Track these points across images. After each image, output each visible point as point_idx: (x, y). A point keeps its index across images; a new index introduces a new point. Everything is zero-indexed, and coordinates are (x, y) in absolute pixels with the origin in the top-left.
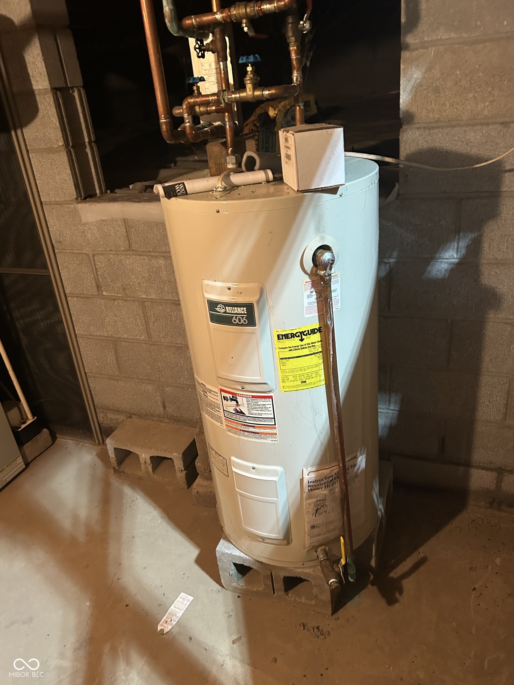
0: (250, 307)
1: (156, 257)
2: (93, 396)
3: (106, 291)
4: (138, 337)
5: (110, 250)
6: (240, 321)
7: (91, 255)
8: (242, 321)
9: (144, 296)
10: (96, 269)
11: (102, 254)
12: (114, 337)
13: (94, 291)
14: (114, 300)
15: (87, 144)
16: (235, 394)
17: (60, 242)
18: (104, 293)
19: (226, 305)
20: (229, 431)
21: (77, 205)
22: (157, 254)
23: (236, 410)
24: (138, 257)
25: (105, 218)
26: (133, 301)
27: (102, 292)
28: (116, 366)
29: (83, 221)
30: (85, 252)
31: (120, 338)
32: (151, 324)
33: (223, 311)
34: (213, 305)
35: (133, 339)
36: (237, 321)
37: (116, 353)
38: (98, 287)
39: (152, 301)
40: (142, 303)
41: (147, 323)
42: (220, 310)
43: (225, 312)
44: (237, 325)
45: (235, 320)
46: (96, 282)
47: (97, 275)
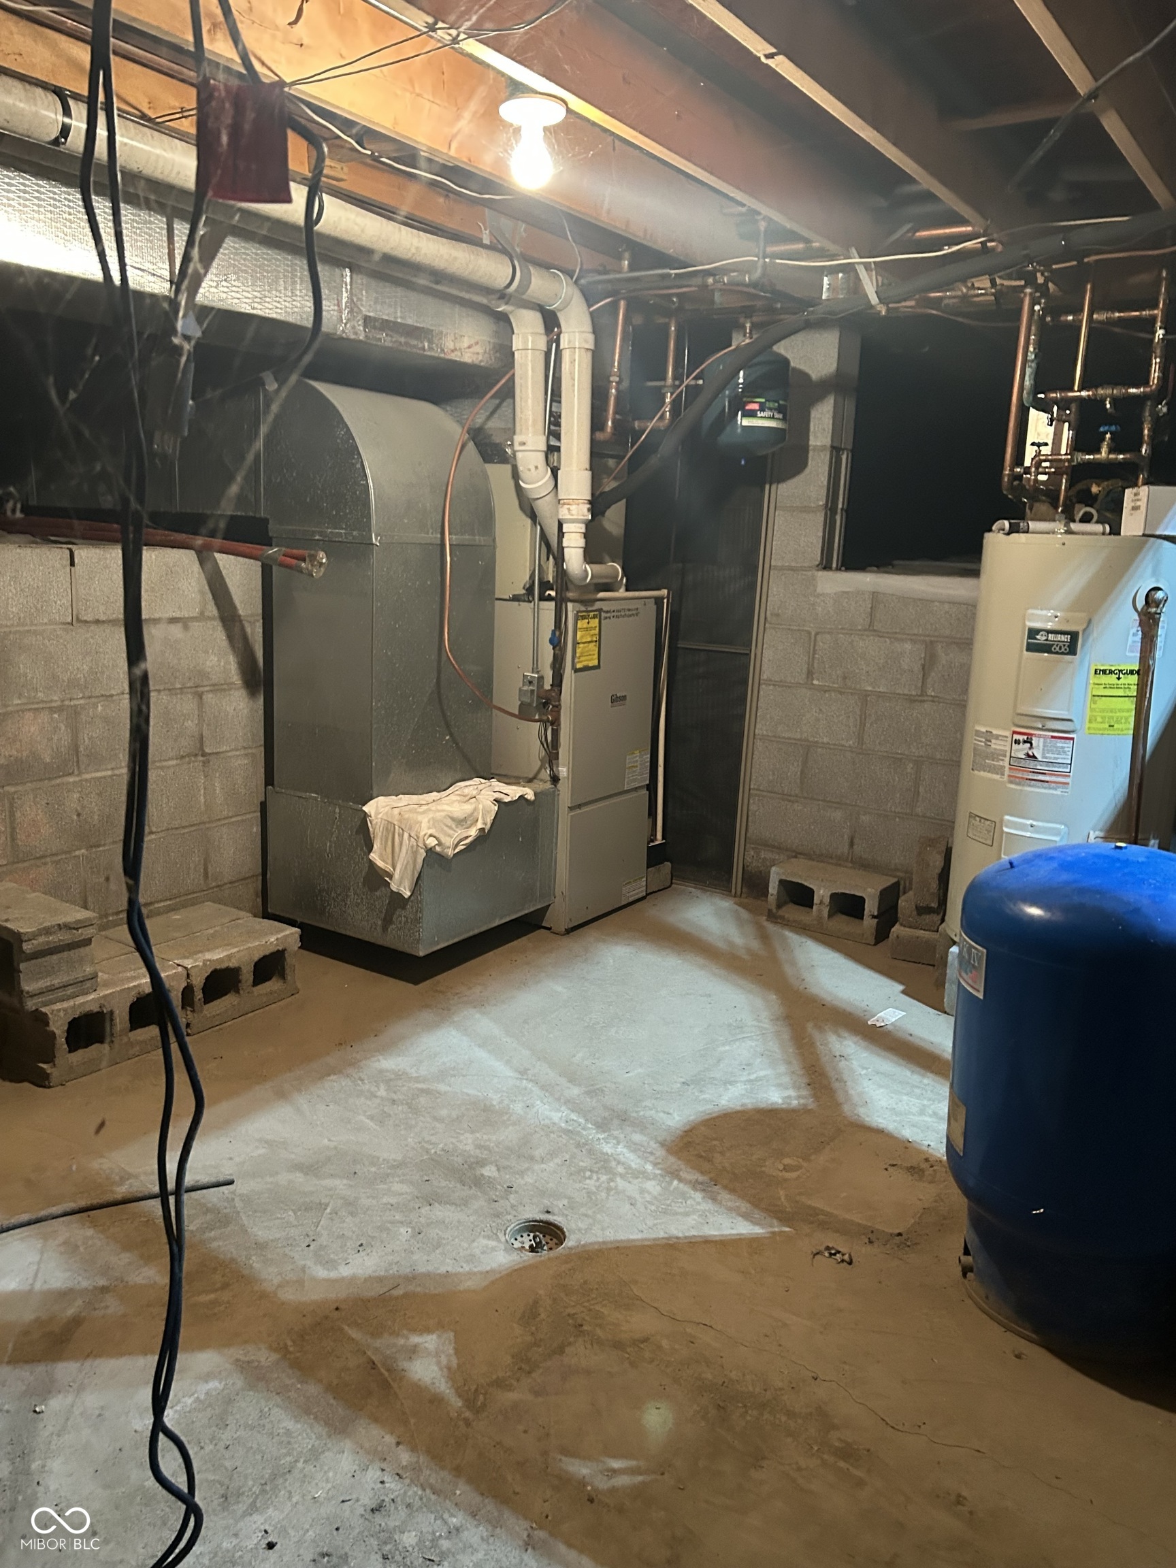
0: (1074, 636)
1: (902, 640)
2: (750, 824)
3: (818, 680)
4: (843, 742)
5: (842, 629)
6: (1060, 648)
7: (813, 634)
8: (1063, 650)
9: (870, 688)
10: (814, 651)
11: (829, 633)
12: (808, 741)
13: (802, 679)
14: (825, 691)
15: (839, 511)
16: (1032, 735)
17: (778, 615)
18: (815, 682)
19: (1049, 632)
20: (1011, 782)
21: (816, 573)
22: (904, 637)
23: (1028, 755)
24: (876, 639)
25: (848, 590)
26: (852, 694)
27: (813, 679)
28: (798, 781)
29: (819, 590)
30: (806, 628)
31: (817, 742)
32: (868, 725)
33: (1044, 638)
34: (1033, 633)
35: (835, 745)
36: (1058, 649)
37: (805, 762)
38: (810, 674)
39: (880, 695)
40: (864, 697)
41: (863, 725)
42: (1041, 638)
43: (1047, 640)
44: (1057, 653)
45: (1055, 648)
46: (808, 668)
47: (813, 658)
